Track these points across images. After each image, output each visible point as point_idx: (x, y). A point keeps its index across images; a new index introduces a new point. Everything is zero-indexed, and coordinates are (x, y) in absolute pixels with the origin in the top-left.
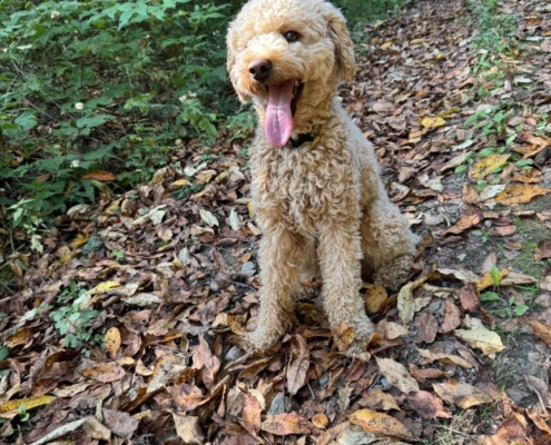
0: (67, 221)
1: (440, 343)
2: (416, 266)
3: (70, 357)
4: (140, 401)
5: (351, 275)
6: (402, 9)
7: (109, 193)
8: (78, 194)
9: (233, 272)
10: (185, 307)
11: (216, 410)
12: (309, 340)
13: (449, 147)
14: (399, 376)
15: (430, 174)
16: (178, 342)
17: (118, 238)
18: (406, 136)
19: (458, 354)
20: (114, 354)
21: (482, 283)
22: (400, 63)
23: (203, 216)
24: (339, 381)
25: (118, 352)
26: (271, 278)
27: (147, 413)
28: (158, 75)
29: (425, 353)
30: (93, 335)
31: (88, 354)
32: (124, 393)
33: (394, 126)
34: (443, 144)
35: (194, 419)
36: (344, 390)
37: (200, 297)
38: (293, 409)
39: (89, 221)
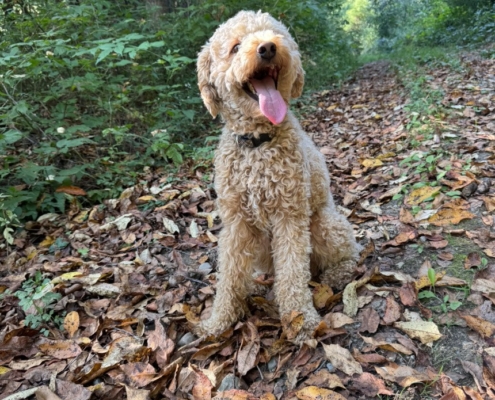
0: (37, 226)
1: (382, 334)
2: (360, 270)
3: (30, 335)
4: (94, 375)
5: (301, 266)
6: (345, 83)
7: (78, 205)
8: (50, 204)
9: (191, 269)
10: (143, 298)
11: (168, 387)
12: (260, 329)
13: (387, 181)
14: (344, 360)
15: (370, 201)
16: (135, 327)
17: (84, 240)
18: (348, 172)
19: (398, 343)
20: (72, 335)
21: (420, 284)
22: (343, 121)
23: (165, 224)
24: (286, 365)
25: (75, 333)
26: (227, 265)
27: (101, 386)
28: (134, 114)
29: (369, 340)
30: (54, 316)
31: (47, 333)
32: (79, 368)
33: (338, 165)
34: (381, 178)
35: (146, 393)
36: (292, 373)
37: (158, 290)
38: (242, 388)
39: (57, 228)
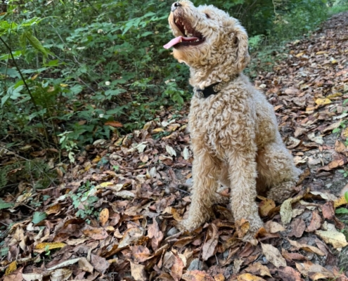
0: (93, 148)
1: (306, 238)
2: (297, 189)
3: (79, 223)
4: (113, 252)
6: (314, 33)
7: (118, 134)
8: (101, 133)
9: (180, 183)
10: (148, 201)
11: (157, 264)
12: (220, 229)
13: (331, 117)
14: (274, 256)
15: (316, 134)
16: (141, 221)
17: (118, 159)
18: (304, 109)
19: (316, 246)
20: (104, 224)
21: (338, 203)
22: (307, 66)
23: (167, 149)
24: (236, 255)
25: (106, 223)
27: (116, 259)
28: (155, 68)
29: (294, 243)
30: (94, 211)
31: (89, 222)
32: (105, 247)
33: (297, 103)
34: (326, 115)
35: (142, 267)
36: (238, 262)
37: (158, 196)
38: (204, 269)
39: (104, 149)
